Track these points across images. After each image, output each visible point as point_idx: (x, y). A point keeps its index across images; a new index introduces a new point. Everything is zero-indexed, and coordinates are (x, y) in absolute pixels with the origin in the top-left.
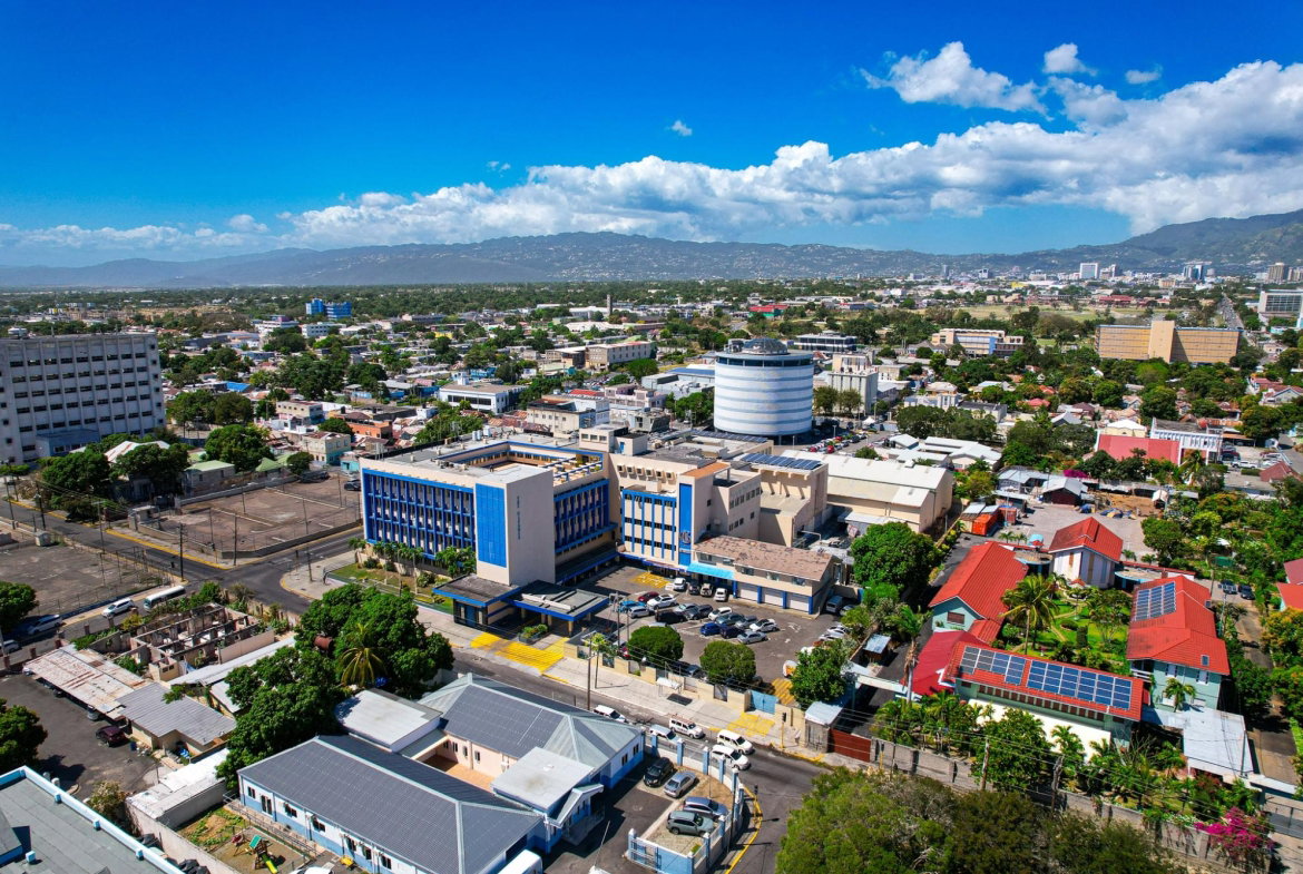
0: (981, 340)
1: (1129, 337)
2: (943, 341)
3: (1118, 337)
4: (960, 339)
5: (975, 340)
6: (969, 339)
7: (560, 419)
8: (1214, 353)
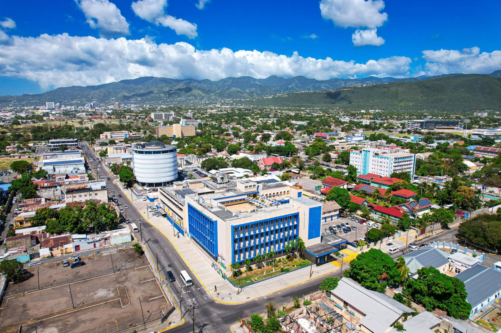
0: (120, 135)
1: (168, 130)
2: (106, 137)
3: (164, 130)
4: (113, 136)
5: (118, 135)
6: (116, 136)
7: (88, 195)
8: (190, 133)
